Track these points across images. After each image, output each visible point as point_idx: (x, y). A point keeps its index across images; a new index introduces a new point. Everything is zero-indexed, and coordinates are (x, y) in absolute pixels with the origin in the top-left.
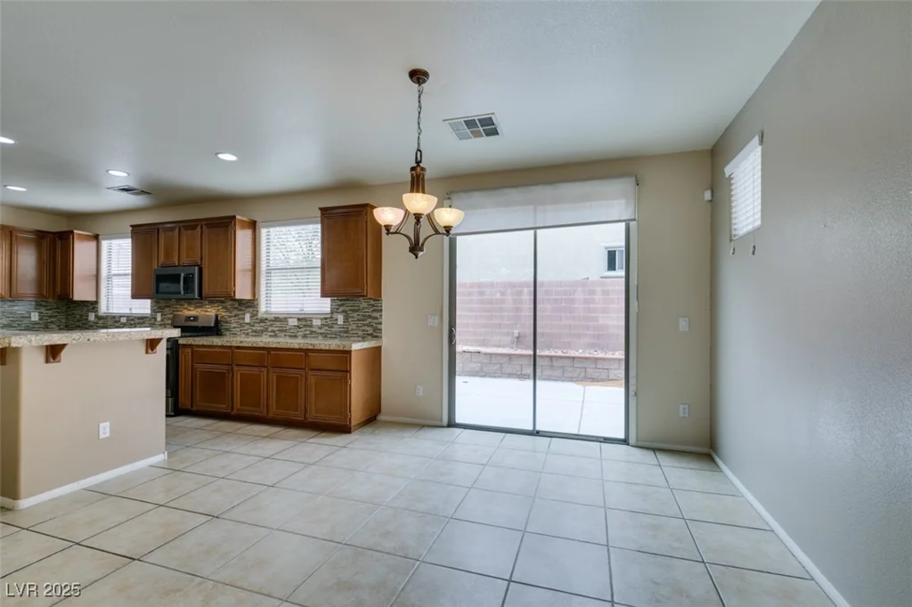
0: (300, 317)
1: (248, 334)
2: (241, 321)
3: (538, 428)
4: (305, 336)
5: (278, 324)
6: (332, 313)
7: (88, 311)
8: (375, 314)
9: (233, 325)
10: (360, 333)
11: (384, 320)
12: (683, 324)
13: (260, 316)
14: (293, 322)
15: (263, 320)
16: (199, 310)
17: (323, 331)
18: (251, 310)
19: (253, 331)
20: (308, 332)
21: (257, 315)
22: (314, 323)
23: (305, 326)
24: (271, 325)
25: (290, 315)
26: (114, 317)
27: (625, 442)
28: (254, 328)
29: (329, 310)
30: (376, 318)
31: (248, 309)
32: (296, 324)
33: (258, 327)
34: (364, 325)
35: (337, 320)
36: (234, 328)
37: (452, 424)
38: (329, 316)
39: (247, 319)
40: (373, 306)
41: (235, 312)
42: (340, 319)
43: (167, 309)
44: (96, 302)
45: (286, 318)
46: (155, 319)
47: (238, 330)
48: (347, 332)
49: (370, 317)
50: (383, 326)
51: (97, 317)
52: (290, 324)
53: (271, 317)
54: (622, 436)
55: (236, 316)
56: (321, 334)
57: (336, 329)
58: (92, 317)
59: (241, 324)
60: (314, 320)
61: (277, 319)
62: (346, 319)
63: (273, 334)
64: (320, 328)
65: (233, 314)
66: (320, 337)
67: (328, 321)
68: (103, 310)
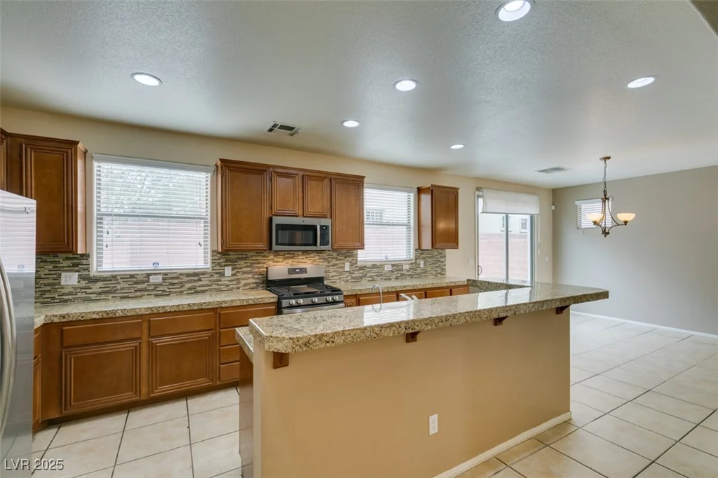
0: (394, 263)
1: (347, 281)
2: (340, 270)
4: (397, 278)
5: (375, 270)
6: (416, 260)
8: (441, 260)
9: (331, 275)
10: (434, 273)
11: (447, 263)
12: (547, 259)
13: (359, 264)
14: (388, 268)
15: (362, 268)
16: (290, 261)
17: (410, 273)
18: (350, 259)
19: (352, 278)
20: (399, 275)
21: (356, 263)
22: (404, 268)
23: (397, 270)
24: (370, 272)
25: (386, 262)
26: (132, 276)
28: (353, 275)
29: (413, 257)
30: (443, 262)
31: (347, 259)
32: (390, 269)
33: (356, 274)
34: (436, 267)
35: (419, 264)
36: (333, 276)
38: (414, 262)
39: (347, 268)
40: (441, 254)
41: (334, 262)
42: (422, 263)
43: (242, 262)
44: (86, 256)
45: (382, 265)
46: (222, 274)
47: (338, 277)
48: (425, 273)
49: (440, 261)
50: (447, 268)
51: (81, 278)
52: (386, 269)
53: (369, 264)
55: (334, 265)
56: (409, 275)
57: (419, 271)
59: (340, 273)
60: (404, 266)
61: (374, 266)
62: (425, 264)
63: (370, 279)
64: (408, 271)
65: (331, 264)
66: (408, 278)
67: (413, 266)
68: (94, 270)
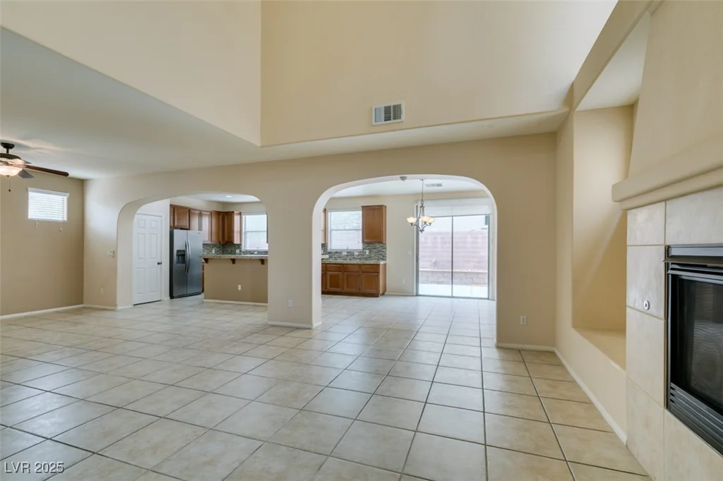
0: (349, 251)
3: (454, 295)
4: (350, 260)
5: (337, 254)
6: (364, 249)
7: (236, 248)
8: (383, 250)
10: (376, 258)
11: (387, 253)
13: (328, 251)
14: (345, 253)
15: (329, 253)
18: (324, 248)
20: (352, 257)
21: (326, 251)
23: (350, 255)
24: (334, 255)
25: (344, 250)
26: (250, 251)
27: (488, 299)
29: (361, 248)
30: (384, 252)
34: (378, 255)
35: (365, 252)
37: (417, 295)
38: (362, 251)
39: (322, 252)
40: (382, 246)
42: (367, 252)
44: (240, 245)
45: (341, 252)
48: (370, 257)
49: (381, 251)
50: (387, 255)
51: (240, 251)
52: (343, 254)
53: (334, 251)
54: (487, 297)
56: (358, 258)
57: (365, 256)
58: (238, 251)
60: (355, 253)
61: (336, 252)
62: (370, 252)
63: (334, 258)
64: (358, 256)
66: (357, 260)
67: (361, 253)
68: (243, 248)
